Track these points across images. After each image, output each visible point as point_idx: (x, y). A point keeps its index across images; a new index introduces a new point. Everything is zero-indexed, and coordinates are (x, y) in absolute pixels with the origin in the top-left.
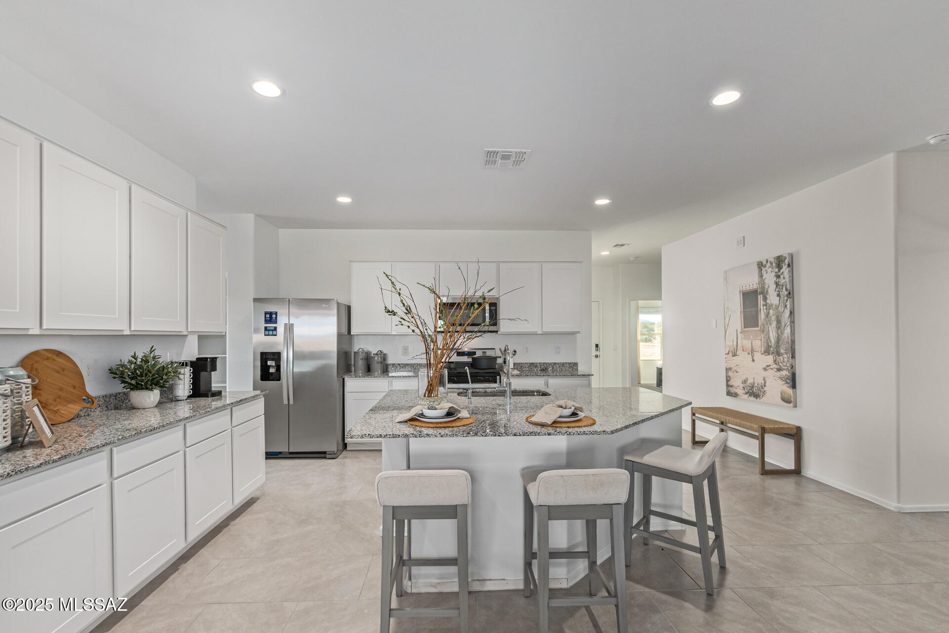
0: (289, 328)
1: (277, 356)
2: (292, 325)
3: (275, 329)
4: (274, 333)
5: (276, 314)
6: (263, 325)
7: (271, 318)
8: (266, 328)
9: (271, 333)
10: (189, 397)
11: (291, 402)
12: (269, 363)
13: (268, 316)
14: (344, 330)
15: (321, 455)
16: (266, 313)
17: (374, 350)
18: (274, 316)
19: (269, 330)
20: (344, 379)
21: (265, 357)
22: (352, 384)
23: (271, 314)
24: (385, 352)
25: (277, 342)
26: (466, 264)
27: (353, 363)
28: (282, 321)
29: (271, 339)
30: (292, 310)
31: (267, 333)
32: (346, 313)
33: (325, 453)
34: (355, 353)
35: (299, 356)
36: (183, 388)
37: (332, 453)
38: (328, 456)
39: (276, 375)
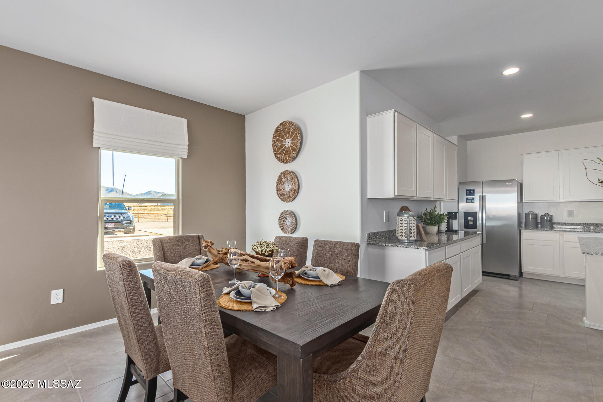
0: (483, 199)
1: (474, 215)
2: (485, 196)
3: (473, 199)
4: (473, 201)
5: (474, 190)
6: (466, 197)
7: (470, 193)
10: (446, 231)
11: (485, 242)
12: (469, 218)
13: (468, 192)
14: (520, 200)
15: (507, 277)
16: (467, 190)
17: (541, 212)
18: (472, 192)
19: (469, 200)
20: (520, 231)
21: (467, 215)
22: (526, 234)
23: (470, 190)
24: (551, 214)
25: (475, 206)
28: (478, 194)
29: (470, 205)
30: (484, 189)
31: (468, 201)
32: (520, 188)
33: (509, 275)
34: (527, 214)
35: (488, 218)
36: (444, 227)
37: (514, 276)
38: (511, 278)
39: (475, 226)
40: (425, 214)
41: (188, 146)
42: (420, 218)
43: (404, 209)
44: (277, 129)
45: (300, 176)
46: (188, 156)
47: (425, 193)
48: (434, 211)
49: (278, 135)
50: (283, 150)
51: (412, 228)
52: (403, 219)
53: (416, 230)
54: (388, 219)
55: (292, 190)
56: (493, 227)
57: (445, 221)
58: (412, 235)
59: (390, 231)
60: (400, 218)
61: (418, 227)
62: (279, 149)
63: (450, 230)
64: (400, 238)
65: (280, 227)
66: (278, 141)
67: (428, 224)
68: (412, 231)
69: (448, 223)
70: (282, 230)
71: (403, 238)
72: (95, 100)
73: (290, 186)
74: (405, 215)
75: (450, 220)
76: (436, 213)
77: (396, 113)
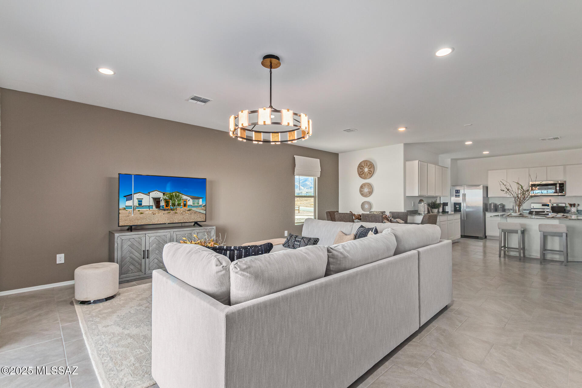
0: (464, 195)
1: (460, 204)
2: (465, 194)
3: (459, 195)
4: (459, 197)
5: (459, 190)
6: (455, 194)
7: (458, 192)
8: (456, 195)
9: (457, 196)
11: (465, 219)
12: (457, 206)
13: (456, 191)
14: (485, 196)
15: (477, 238)
16: (456, 190)
17: (498, 203)
18: (459, 191)
20: (485, 213)
21: (455, 204)
22: (488, 215)
23: (457, 190)
24: (504, 204)
25: (460, 200)
26: (546, 167)
27: (489, 208)
28: (462, 192)
29: (457, 198)
30: (465, 189)
31: (456, 196)
32: (486, 189)
33: (478, 237)
34: (490, 204)
35: (467, 207)
36: (441, 210)
37: (481, 237)
38: (479, 238)
39: (460, 211)
40: (431, 203)
41: (321, 172)
42: (429, 205)
43: (421, 201)
44: (360, 163)
45: (373, 185)
46: (320, 176)
47: (431, 193)
48: (436, 202)
49: (361, 167)
50: (363, 173)
51: (426, 208)
52: (422, 205)
53: (427, 209)
54: (414, 205)
55: (368, 192)
56: (470, 211)
57: (441, 206)
58: (426, 211)
59: (415, 210)
60: (420, 204)
61: (428, 208)
62: (361, 172)
63: (444, 212)
64: (420, 213)
65: (362, 209)
66: (361, 168)
67: (433, 208)
68: (426, 210)
69: (443, 208)
70: (363, 210)
71: (422, 213)
72: (295, 156)
73: (367, 190)
74: (423, 203)
75: (444, 207)
76: (437, 203)
77: (419, 162)
